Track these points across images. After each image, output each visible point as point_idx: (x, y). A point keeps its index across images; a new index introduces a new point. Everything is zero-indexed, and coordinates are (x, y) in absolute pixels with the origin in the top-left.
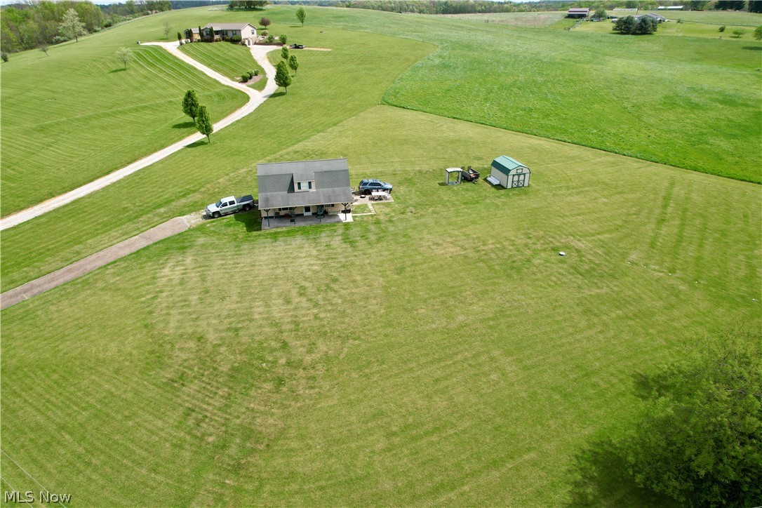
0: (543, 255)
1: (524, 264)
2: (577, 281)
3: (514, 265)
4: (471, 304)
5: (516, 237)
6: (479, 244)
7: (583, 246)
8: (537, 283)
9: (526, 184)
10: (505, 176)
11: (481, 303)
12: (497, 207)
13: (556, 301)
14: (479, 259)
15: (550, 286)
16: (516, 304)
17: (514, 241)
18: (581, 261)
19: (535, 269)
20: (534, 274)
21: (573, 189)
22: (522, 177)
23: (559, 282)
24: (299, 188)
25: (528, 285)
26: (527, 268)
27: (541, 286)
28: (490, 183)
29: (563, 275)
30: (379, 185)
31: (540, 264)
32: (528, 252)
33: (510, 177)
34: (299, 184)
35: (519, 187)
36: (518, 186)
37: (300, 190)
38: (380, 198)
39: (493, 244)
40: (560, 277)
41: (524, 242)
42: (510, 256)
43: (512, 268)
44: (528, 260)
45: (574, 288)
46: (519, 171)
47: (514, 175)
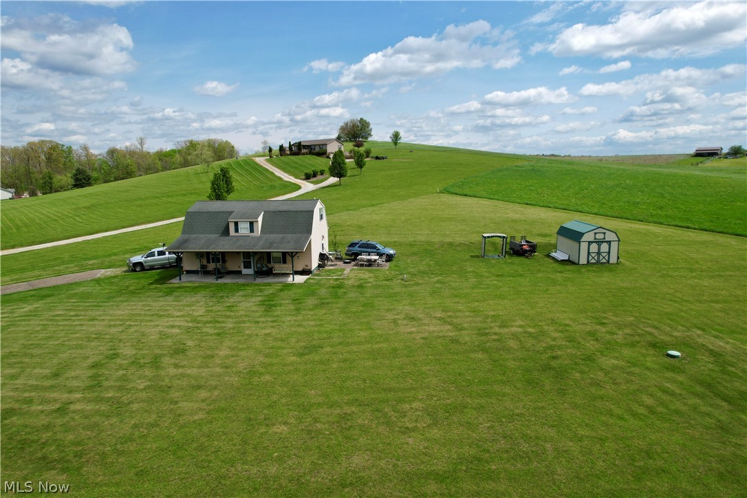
0: (627, 352)
1: (576, 364)
2: (716, 413)
3: (554, 363)
4: (406, 431)
5: (574, 320)
6: (493, 325)
7: (728, 347)
8: (599, 404)
9: (613, 260)
10: (575, 245)
11: (435, 433)
12: (554, 282)
13: (649, 454)
14: (478, 346)
15: (635, 415)
16: (525, 447)
17: (568, 325)
18: (724, 372)
19: (600, 376)
20: (597, 384)
21: (702, 271)
22: (604, 247)
23: (661, 409)
24: (237, 230)
25: (575, 406)
26: (582, 372)
27: (610, 413)
28: (554, 258)
29: (673, 394)
30: (375, 247)
31: (616, 367)
32: (591, 345)
33: (584, 246)
34: (236, 224)
35: (600, 264)
36: (598, 262)
37: (237, 234)
38: (370, 263)
39: (520, 326)
40: (665, 397)
41: (588, 328)
42: (551, 348)
43: (546, 368)
44: (589, 359)
45: (707, 428)
46: (600, 236)
47: (590, 243)
